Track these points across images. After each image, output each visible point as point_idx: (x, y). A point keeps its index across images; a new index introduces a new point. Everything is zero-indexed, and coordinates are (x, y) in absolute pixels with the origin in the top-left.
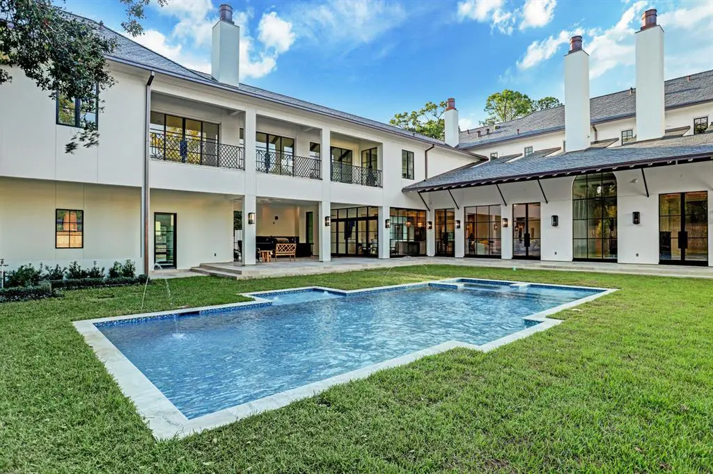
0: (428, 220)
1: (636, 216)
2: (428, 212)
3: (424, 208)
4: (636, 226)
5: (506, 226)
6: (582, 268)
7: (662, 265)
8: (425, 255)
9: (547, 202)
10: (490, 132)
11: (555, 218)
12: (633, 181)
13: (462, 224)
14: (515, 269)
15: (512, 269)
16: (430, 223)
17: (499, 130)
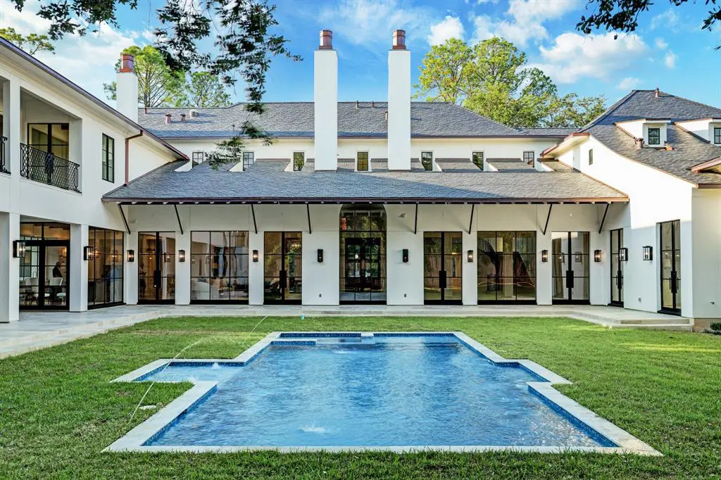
0: (127, 248)
1: (405, 254)
2: (127, 236)
3: (123, 229)
4: (405, 264)
5: (256, 260)
6: (370, 312)
7: (428, 306)
8: (122, 303)
9: (310, 233)
10: (186, 118)
11: (320, 252)
12: (402, 216)
13: (187, 256)
14: (303, 318)
15: (300, 317)
16: (131, 252)
17: (198, 119)
